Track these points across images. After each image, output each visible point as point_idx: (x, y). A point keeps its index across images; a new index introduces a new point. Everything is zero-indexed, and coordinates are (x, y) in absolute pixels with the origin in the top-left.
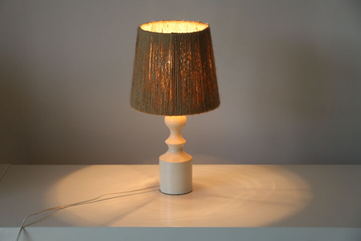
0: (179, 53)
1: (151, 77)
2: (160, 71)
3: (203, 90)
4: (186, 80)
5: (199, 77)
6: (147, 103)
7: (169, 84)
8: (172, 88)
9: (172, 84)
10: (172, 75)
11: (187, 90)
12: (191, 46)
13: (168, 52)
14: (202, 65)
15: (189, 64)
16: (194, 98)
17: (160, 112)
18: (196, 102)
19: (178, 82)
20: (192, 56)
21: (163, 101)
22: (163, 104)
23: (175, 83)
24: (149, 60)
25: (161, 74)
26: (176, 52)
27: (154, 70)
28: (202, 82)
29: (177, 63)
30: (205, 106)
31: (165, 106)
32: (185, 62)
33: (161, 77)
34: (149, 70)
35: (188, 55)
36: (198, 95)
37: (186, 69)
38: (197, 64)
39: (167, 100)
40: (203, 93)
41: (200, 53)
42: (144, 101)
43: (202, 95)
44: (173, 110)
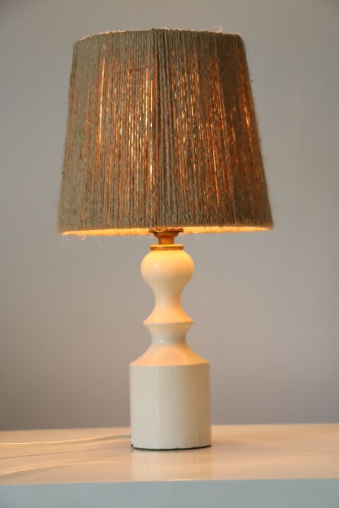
0: (171, 76)
1: (104, 139)
2: (126, 122)
3: (229, 169)
4: (189, 141)
5: (219, 137)
6: (95, 203)
7: (147, 151)
8: (154, 159)
9: (154, 149)
10: (154, 127)
11: (189, 164)
12: (199, 63)
13: (143, 74)
14: (227, 112)
15: (194, 104)
16: (207, 186)
17: (126, 219)
18: (213, 197)
19: (167, 146)
20: (201, 87)
21: (132, 190)
22: (132, 198)
23: (162, 145)
24: (98, 100)
25: (126, 129)
26: (162, 73)
27: (111, 121)
28: (227, 151)
29: (165, 99)
30: (235, 209)
31: (137, 204)
32: (185, 99)
33: (126, 137)
34: (97, 124)
35: (191, 82)
36: (219, 179)
37: (187, 116)
38: (213, 106)
39: (142, 190)
40: (231, 178)
41: (222, 81)
42: (86, 200)
43: (227, 182)
44: (158, 214)
